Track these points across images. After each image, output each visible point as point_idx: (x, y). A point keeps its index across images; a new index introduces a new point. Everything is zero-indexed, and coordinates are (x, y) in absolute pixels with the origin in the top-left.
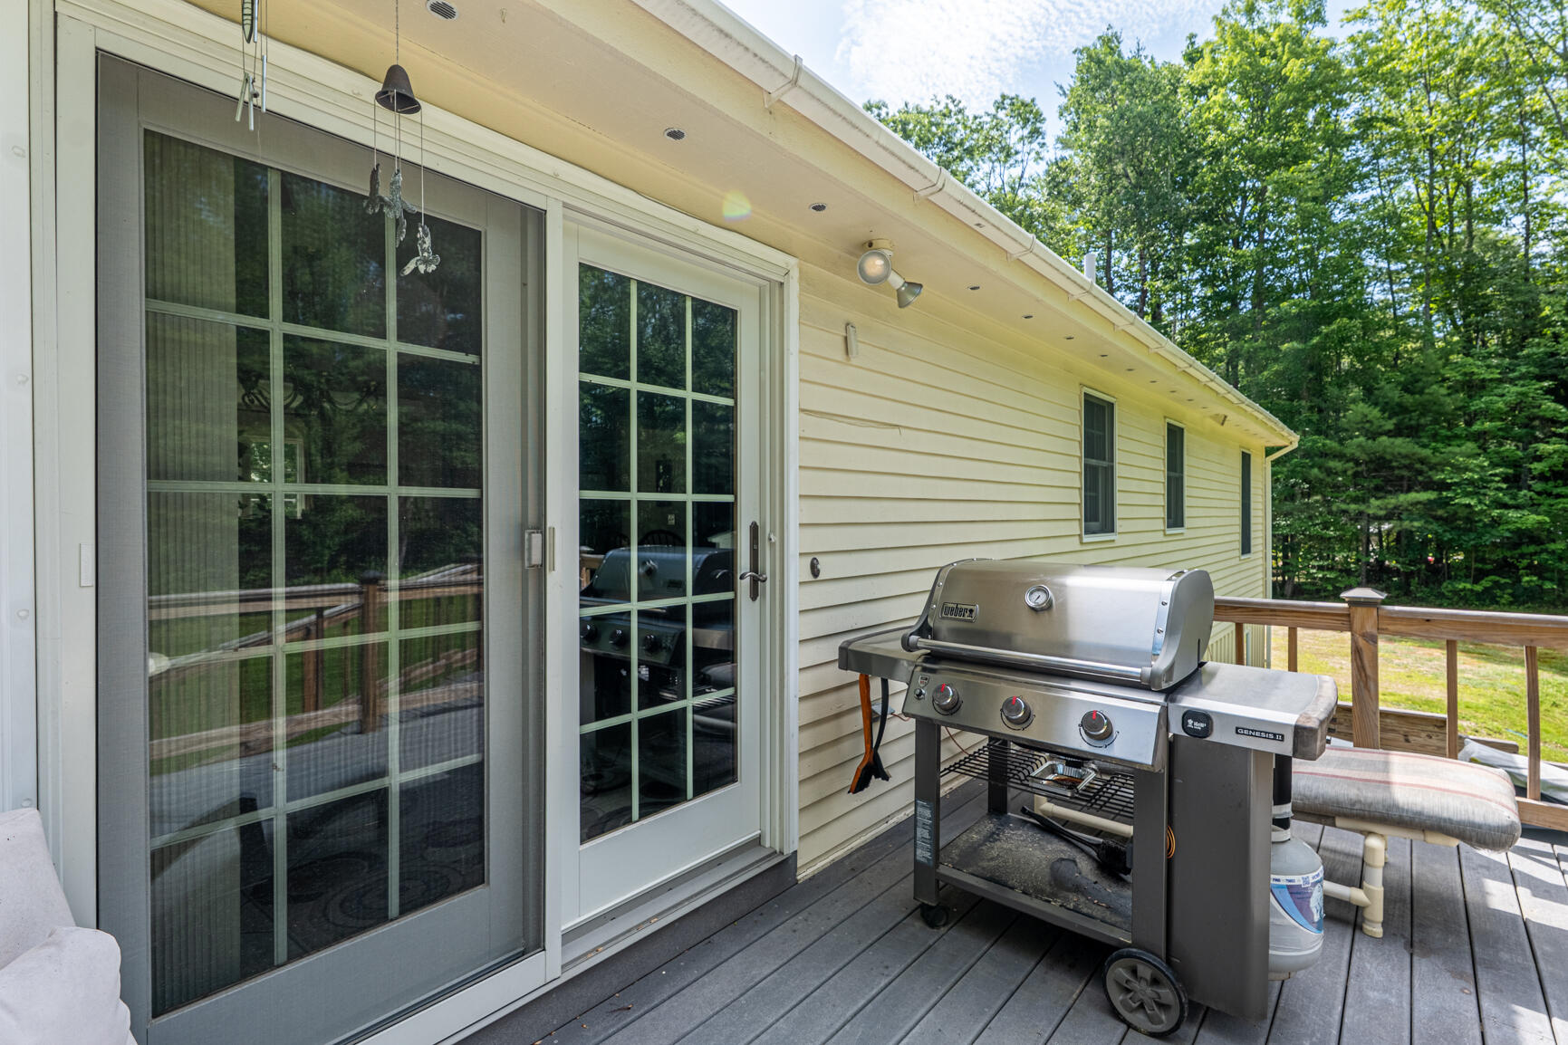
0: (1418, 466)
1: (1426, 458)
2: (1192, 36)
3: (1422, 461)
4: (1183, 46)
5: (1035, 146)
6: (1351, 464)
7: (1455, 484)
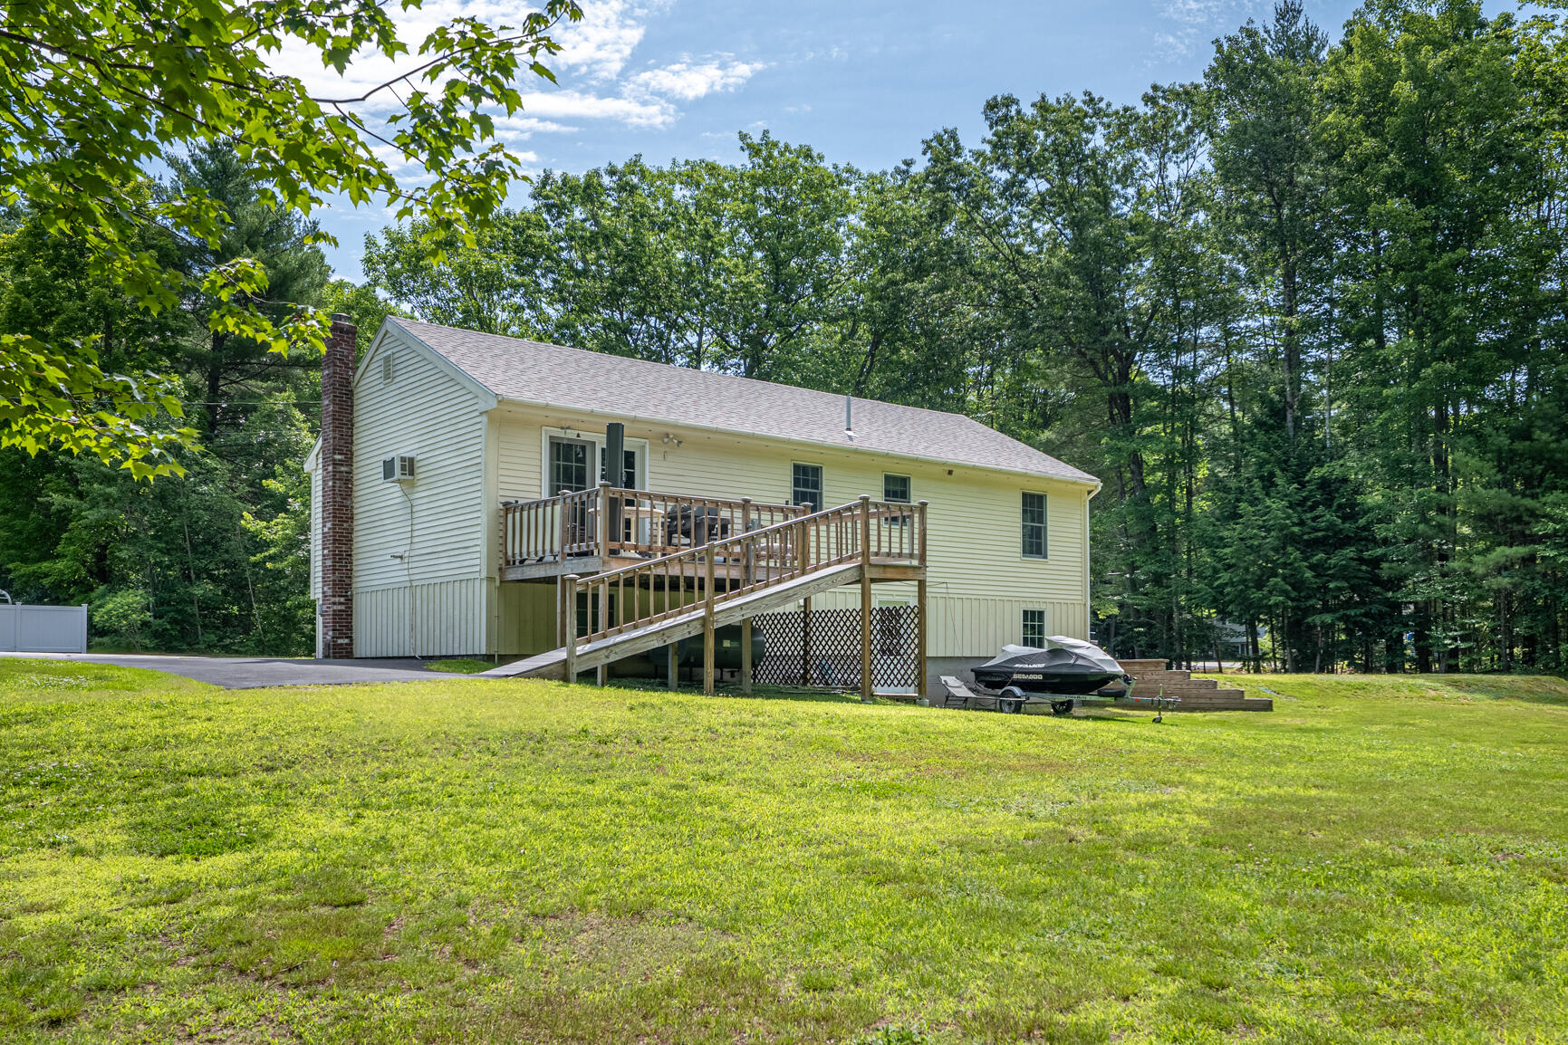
0: (1526, 518)
1: (1535, 509)
3: (1532, 513)
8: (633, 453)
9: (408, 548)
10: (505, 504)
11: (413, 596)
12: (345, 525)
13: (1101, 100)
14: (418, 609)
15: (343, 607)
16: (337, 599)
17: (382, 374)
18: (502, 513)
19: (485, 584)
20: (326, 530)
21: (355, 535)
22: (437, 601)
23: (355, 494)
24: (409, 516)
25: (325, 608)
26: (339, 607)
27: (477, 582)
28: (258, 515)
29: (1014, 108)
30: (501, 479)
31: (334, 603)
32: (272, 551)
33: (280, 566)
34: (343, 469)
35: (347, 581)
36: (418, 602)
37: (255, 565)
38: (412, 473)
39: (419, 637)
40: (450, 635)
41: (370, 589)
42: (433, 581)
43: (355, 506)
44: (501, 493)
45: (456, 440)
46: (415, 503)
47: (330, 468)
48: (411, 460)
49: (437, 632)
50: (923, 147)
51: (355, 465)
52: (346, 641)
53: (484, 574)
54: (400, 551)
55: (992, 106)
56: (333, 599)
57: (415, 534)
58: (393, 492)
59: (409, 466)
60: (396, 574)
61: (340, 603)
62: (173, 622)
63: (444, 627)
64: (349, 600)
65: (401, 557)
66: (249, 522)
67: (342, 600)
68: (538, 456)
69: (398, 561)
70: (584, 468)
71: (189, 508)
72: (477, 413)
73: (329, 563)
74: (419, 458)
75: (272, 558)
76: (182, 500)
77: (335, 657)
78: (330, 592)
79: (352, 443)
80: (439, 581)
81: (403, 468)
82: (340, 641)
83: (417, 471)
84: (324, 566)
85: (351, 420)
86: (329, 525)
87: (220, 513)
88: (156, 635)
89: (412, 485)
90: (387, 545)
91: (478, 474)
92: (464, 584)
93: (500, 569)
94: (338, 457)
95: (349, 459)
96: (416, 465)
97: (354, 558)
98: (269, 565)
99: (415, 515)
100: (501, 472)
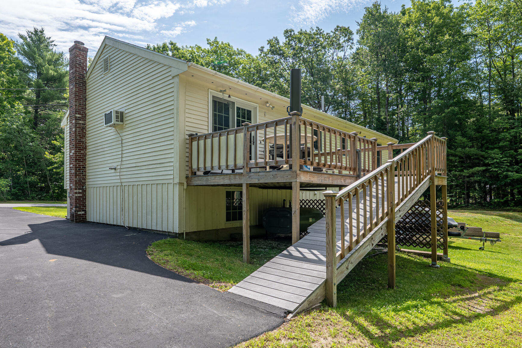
0: (481, 158)
1: (484, 155)
2: (404, 5)
3: (482, 156)
4: (400, 9)
5: (350, 43)
6: (457, 158)
7: (492, 164)
8: (250, 111)
9: (120, 163)
10: (190, 135)
11: (123, 191)
12: (82, 152)
13: (321, 30)
14: (126, 199)
15: (81, 195)
16: (78, 191)
17: (103, 69)
18: (188, 141)
19: (177, 188)
20: (71, 154)
21: (87, 157)
22: (140, 195)
23: (87, 136)
24: (120, 146)
25: (71, 195)
26: (79, 195)
27: (171, 186)
28: (51, 153)
29: (293, 32)
30: (187, 119)
31: (76, 193)
32: (56, 165)
33: (58, 171)
34: (81, 122)
35: (83, 181)
36: (126, 195)
37: (50, 170)
38: (122, 121)
39: (127, 215)
40: (149, 217)
41: (96, 186)
42: (136, 184)
43: (87, 142)
44: (187, 128)
45: (153, 97)
46: (124, 138)
47: (74, 122)
48: (122, 113)
49: (140, 214)
50: (268, 42)
51: (87, 121)
52: (83, 213)
53: (177, 180)
54: (114, 165)
55: (286, 32)
56: (75, 191)
57: (124, 156)
58: (111, 132)
59: (121, 116)
60: (112, 178)
61: (79, 193)
62: (19, 190)
63: (144, 212)
64: (84, 191)
65: (115, 169)
66: (47, 155)
67: (80, 191)
68: (206, 107)
69: (113, 171)
70: (228, 117)
71: (25, 151)
72: (170, 78)
73: (73, 171)
74: (126, 112)
75: (56, 168)
76: (23, 148)
77: (76, 222)
78: (73, 187)
79: (85, 109)
80: (141, 183)
81: (117, 117)
82: (79, 213)
83: (125, 119)
84: (70, 173)
85: (85, 97)
86: (73, 151)
87: (37, 153)
88: (12, 195)
89: (122, 128)
90: (105, 162)
91: (171, 116)
92: (160, 187)
93: (187, 177)
94: (78, 115)
95: (84, 117)
96: (125, 116)
97: (87, 169)
98: (54, 170)
99: (124, 145)
100: (187, 115)
